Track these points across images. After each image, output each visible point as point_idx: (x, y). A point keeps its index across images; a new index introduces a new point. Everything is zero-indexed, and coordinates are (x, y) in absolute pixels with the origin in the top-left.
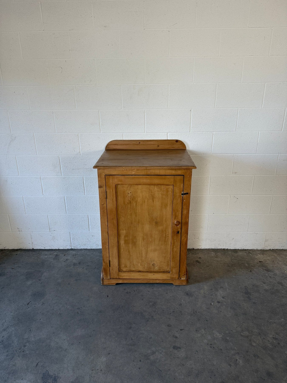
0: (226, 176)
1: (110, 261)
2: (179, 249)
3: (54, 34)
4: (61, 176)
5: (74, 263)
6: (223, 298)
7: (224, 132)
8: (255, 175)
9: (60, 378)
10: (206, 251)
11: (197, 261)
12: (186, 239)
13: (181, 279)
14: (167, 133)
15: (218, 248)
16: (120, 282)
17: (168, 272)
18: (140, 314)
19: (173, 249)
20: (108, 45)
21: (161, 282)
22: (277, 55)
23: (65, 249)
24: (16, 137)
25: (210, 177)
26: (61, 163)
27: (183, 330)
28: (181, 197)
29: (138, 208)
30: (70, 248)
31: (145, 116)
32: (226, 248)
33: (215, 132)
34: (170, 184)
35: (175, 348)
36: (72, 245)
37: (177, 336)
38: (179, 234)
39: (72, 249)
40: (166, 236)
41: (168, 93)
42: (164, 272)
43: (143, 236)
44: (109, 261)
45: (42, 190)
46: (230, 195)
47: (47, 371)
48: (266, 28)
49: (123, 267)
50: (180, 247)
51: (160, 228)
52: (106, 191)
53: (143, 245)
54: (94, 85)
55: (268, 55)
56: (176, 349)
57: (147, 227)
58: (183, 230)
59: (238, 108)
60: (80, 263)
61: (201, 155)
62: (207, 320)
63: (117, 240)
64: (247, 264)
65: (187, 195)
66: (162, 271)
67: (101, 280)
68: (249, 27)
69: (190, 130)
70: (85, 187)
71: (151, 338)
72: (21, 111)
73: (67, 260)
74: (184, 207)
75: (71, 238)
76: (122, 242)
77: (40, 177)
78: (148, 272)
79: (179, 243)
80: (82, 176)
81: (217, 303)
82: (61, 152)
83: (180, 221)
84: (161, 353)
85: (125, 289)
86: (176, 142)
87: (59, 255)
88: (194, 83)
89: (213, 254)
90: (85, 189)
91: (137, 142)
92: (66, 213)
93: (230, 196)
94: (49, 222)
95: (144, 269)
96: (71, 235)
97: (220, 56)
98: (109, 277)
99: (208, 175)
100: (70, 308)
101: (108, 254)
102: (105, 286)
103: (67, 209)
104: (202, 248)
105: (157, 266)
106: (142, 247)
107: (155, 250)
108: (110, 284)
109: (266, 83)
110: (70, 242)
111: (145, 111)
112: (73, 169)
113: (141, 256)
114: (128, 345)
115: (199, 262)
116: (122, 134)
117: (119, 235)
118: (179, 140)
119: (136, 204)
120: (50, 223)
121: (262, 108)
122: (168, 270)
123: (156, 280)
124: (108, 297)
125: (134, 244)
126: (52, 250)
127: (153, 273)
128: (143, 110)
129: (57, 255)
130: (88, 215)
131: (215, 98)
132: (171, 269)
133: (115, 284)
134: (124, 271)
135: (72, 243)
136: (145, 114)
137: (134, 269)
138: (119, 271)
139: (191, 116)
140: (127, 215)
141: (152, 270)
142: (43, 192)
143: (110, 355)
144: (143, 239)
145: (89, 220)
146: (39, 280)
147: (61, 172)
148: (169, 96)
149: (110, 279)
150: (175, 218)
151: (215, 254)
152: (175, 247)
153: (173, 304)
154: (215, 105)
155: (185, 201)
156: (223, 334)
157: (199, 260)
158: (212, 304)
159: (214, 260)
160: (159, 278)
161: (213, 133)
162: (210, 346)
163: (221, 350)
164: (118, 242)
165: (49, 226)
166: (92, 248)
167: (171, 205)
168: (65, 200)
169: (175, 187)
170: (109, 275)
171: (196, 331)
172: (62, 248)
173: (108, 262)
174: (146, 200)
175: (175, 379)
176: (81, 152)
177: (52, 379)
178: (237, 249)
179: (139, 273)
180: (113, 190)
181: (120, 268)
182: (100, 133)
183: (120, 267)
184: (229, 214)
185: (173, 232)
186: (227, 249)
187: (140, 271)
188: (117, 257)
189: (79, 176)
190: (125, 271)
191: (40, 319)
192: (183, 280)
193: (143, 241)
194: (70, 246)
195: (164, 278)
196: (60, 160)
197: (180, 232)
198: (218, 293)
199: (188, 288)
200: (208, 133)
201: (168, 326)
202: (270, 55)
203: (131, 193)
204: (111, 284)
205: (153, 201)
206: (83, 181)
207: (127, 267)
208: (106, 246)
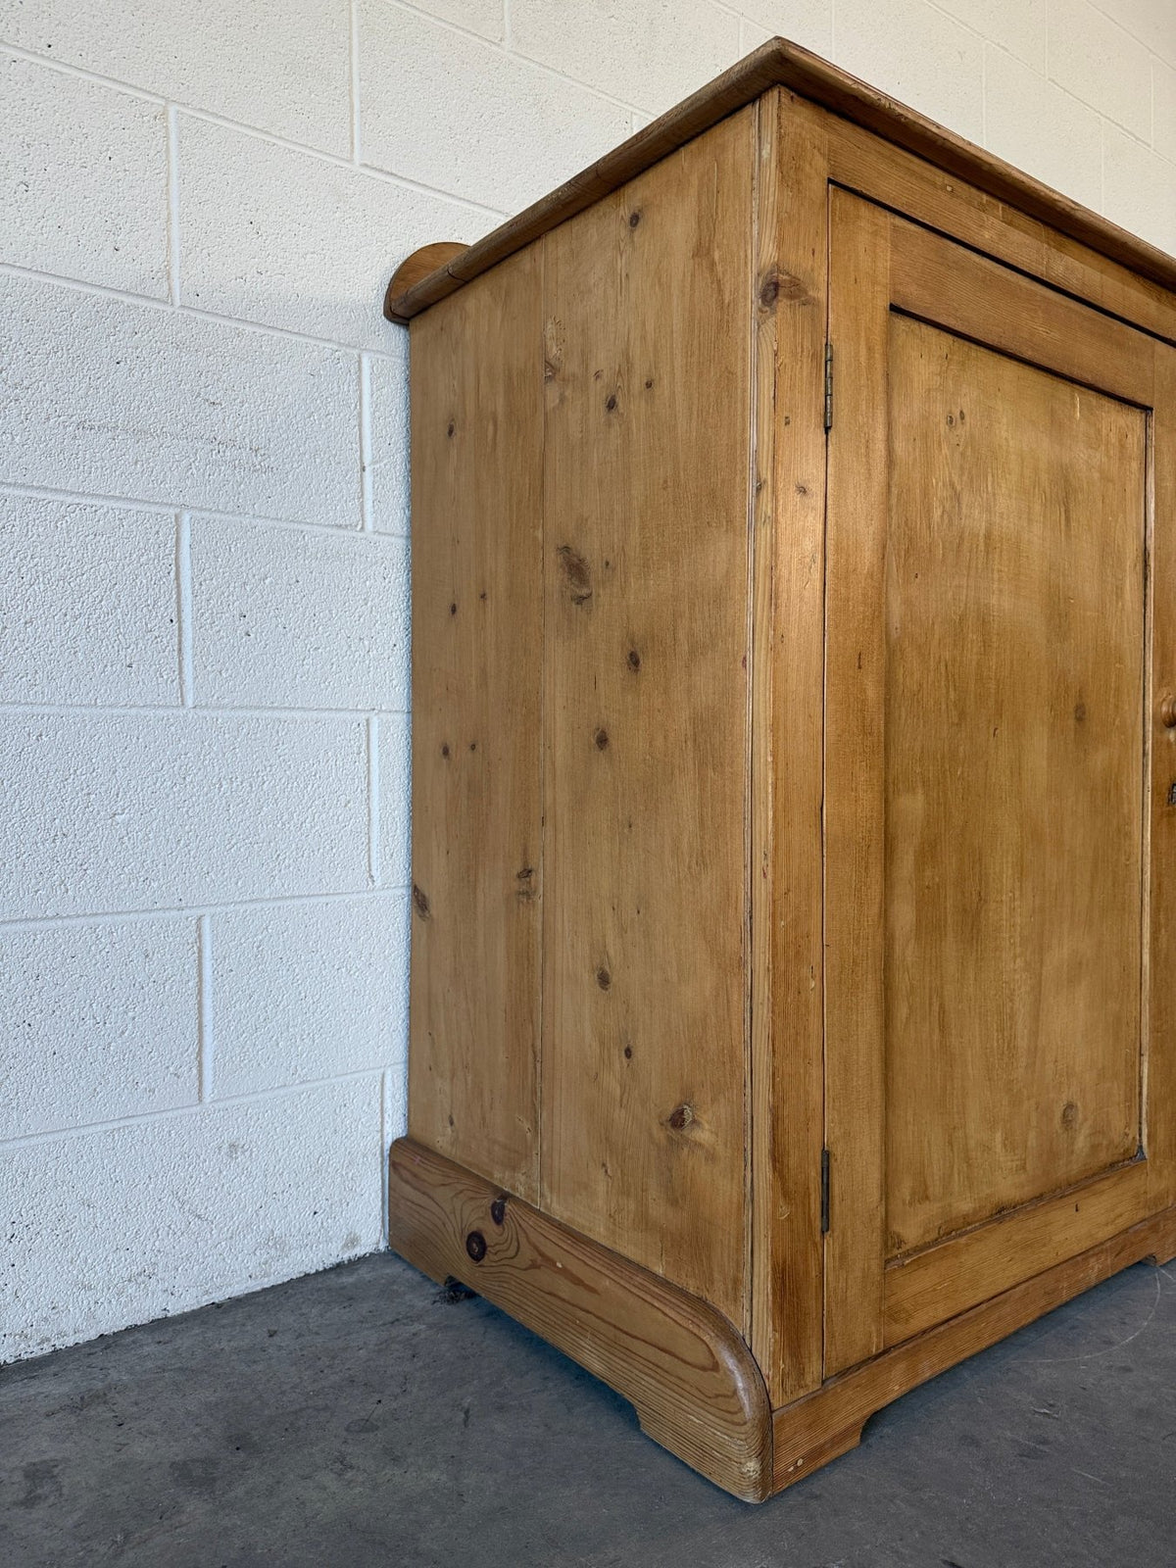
1: (834, 1165)
5: (181, 1467)
16: (896, 1384)
17: (1132, 1159)
19: (1158, 939)
34: (1138, 396)
40: (1117, 831)
42: (1114, 1167)
44: (826, 1156)
49: (904, 1204)
51: (1098, 762)
52: (828, 345)
53: (1018, 930)
57: (1039, 756)
66: (1105, 1157)
76: (902, 918)
78: (1041, 1198)
80: (173, 512)
90: (187, 644)
95: (1023, 1177)
98: (814, 1372)
105: (1084, 1120)
106: (1015, 958)
107: (1075, 972)
108: (821, 1451)
113: (1009, 1046)
122: (1130, 1137)
123: (1086, 1254)
127: (1072, 1200)
128: (624, 104)
130: (200, 918)
133: (856, 1440)
137: (966, 1204)
138: (885, 1259)
141: (1064, 1171)
144: (1021, 872)
145: (209, 970)
149: (819, 1386)
150: (1161, 677)
152: (1162, 917)
160: (1099, 1237)
169: (1158, 428)
170: (818, 1345)
174: (1037, 507)
176: (175, 273)
179: (1000, 1227)
180: (870, 350)
182: (351, 160)
185: (1156, 790)
187: (1000, 1212)
189: (135, 507)
190: (917, 1251)
195: (1118, 1225)
203: (962, 415)
204: (833, 1442)
205: (1067, 522)
206: (177, 561)
207: (926, 1196)
208: (805, 971)
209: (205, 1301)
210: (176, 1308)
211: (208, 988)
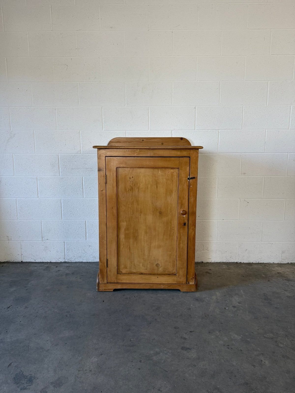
0: (234, 177)
1: (108, 260)
2: (186, 245)
3: (62, 34)
4: (59, 177)
5: (67, 273)
6: (239, 303)
7: (230, 130)
8: (265, 176)
9: (38, 378)
10: (217, 264)
11: (207, 272)
12: (193, 233)
13: (189, 283)
14: (171, 131)
15: (231, 262)
16: (119, 287)
17: (174, 274)
18: (141, 317)
19: (180, 245)
20: (114, 44)
21: (166, 287)
22: (278, 55)
23: (57, 262)
24: (15, 134)
25: (217, 178)
26: (60, 162)
27: (193, 331)
28: (188, 183)
29: (140, 196)
30: (63, 261)
31: (148, 113)
32: (239, 261)
33: (221, 130)
34: (175, 167)
35: (183, 348)
36: (66, 257)
37: (187, 338)
38: (186, 226)
39: (65, 262)
40: (171, 229)
41: (172, 90)
42: (169, 274)
43: (146, 228)
44: (107, 260)
45: (38, 192)
46: (240, 198)
47: (22, 371)
48: (265, 30)
49: (122, 268)
50: (187, 242)
51: (165, 219)
52: (106, 175)
53: (145, 240)
54: (98, 82)
55: (269, 55)
56: (185, 350)
57: (150, 218)
58: (190, 222)
59: (242, 106)
60: (73, 274)
61: (207, 154)
62: (221, 323)
63: (116, 234)
64: (264, 275)
65: (194, 180)
66: (167, 273)
67: (97, 285)
68: (248, 29)
69: (195, 128)
70: (84, 189)
71: (154, 339)
72: (23, 107)
73: (59, 271)
74: (191, 194)
75: (65, 249)
76: (122, 236)
77: (37, 177)
78: (151, 274)
79: (186, 238)
80: (82, 177)
81: (233, 308)
82: (61, 150)
83: (187, 211)
84: (166, 354)
85: (124, 295)
86: (180, 140)
87: (50, 267)
88: (197, 81)
89: (225, 267)
90: (84, 191)
91: (140, 140)
92: (62, 219)
93: (240, 200)
94: (42, 229)
95: (146, 271)
96: (65, 245)
97: (222, 55)
98: (106, 281)
99: (216, 176)
100: (58, 312)
101: (106, 251)
102: (101, 292)
103: (63, 213)
104: (212, 262)
105: (161, 267)
106: (145, 243)
107: (159, 247)
108: (106, 290)
109: (269, 81)
110: (64, 254)
111: (148, 108)
112: (72, 169)
113: (143, 254)
114: (125, 346)
115: (209, 273)
116: (125, 131)
117: (118, 228)
118: (184, 137)
119: (138, 191)
120: (43, 231)
121: (266, 106)
122: (174, 272)
123: (160, 284)
124: (103, 302)
125: (136, 238)
126: (43, 263)
127: (157, 276)
128: (147, 107)
129: (48, 267)
130: (86, 221)
131: (219, 96)
132: (178, 271)
133: (112, 291)
134: (123, 274)
135: (66, 254)
136: (149, 111)
137: (134, 271)
138: (117, 273)
139: (195, 113)
140: (128, 204)
141: (156, 272)
142: (39, 194)
143: (102, 355)
144: (146, 233)
145: (87, 227)
146: (24, 287)
147: (59, 172)
148: (173, 94)
149: (106, 283)
150: (181, 207)
151: (227, 267)
152: (181, 242)
153: (180, 308)
154: (219, 103)
155: (191, 186)
156: (242, 336)
157: (209, 271)
158: (227, 309)
159: (227, 272)
160: (164, 283)
161: (219, 131)
162: (227, 347)
163: (241, 351)
164: (118, 236)
165: (41, 234)
166: (88, 261)
167: (176, 191)
168: (61, 203)
169: (180, 171)
170: (106, 279)
171: (209, 332)
172: (55, 261)
173: (105, 261)
174: (149, 186)
175: (184, 380)
176: (81, 150)
177: (26, 379)
178: (251, 262)
179: (141, 275)
180: (113, 174)
181: (119, 270)
182: (103, 130)
183: (119, 268)
184: (240, 221)
185: (179, 223)
186: (240, 263)
187: (142, 274)
188: (116, 255)
189: (78, 177)
190: (125, 274)
191: (21, 322)
192: (191, 285)
193: (145, 235)
194: (64, 258)
195: (169, 282)
196: (59, 159)
197: (187, 224)
198: (233, 299)
199: (197, 294)
200: (214, 130)
201: (175, 328)
202: (271, 55)
203: (132, 177)
204: (108, 289)
205: (157, 187)
206: (82, 182)
207: (127, 268)
208: (104, 240)
209: (87, 261)
210: (83, 261)
211: (87, 228)
